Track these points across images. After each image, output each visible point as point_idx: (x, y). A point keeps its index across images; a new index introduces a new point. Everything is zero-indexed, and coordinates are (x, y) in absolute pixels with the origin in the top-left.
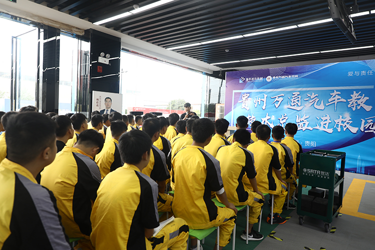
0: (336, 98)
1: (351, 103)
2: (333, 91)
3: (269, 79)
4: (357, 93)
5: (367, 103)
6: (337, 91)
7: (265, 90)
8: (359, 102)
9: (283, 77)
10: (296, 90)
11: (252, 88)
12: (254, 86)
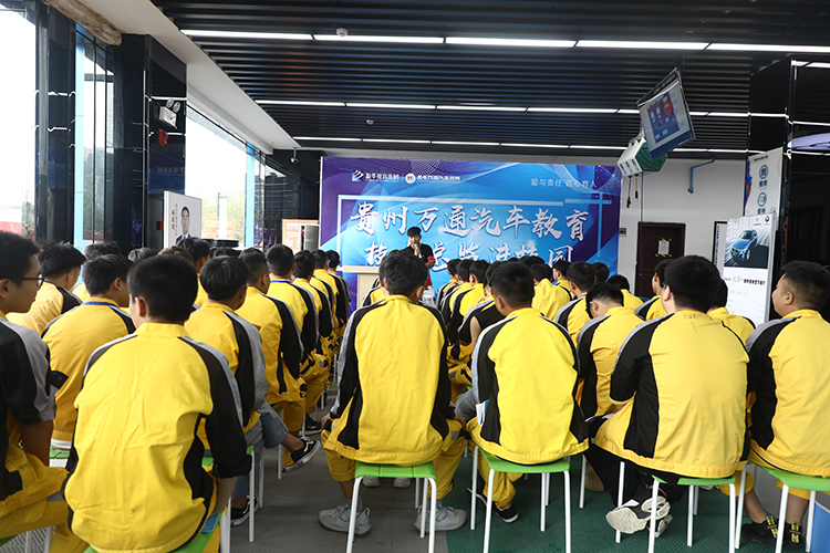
0: (517, 218)
1: (536, 226)
2: (512, 207)
3: (410, 178)
4: (543, 211)
5: (555, 227)
6: (518, 207)
7: (404, 199)
8: (546, 225)
9: (436, 177)
10: (458, 202)
11: (378, 193)
12: (383, 190)
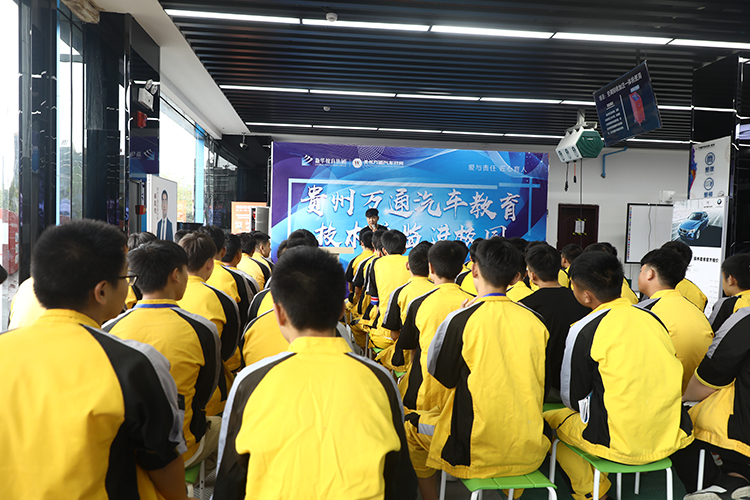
0: (456, 200)
1: (473, 207)
2: (451, 190)
3: (357, 163)
4: (480, 194)
5: (491, 208)
6: (457, 190)
7: (351, 182)
8: (482, 206)
9: (381, 162)
10: (403, 186)
11: (327, 177)
12: (332, 174)
